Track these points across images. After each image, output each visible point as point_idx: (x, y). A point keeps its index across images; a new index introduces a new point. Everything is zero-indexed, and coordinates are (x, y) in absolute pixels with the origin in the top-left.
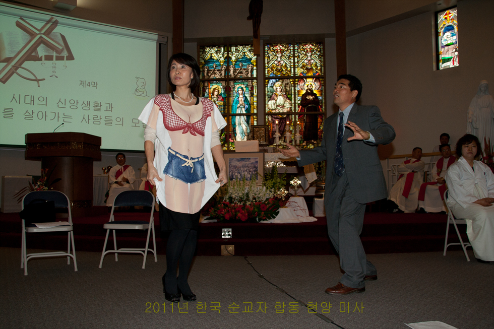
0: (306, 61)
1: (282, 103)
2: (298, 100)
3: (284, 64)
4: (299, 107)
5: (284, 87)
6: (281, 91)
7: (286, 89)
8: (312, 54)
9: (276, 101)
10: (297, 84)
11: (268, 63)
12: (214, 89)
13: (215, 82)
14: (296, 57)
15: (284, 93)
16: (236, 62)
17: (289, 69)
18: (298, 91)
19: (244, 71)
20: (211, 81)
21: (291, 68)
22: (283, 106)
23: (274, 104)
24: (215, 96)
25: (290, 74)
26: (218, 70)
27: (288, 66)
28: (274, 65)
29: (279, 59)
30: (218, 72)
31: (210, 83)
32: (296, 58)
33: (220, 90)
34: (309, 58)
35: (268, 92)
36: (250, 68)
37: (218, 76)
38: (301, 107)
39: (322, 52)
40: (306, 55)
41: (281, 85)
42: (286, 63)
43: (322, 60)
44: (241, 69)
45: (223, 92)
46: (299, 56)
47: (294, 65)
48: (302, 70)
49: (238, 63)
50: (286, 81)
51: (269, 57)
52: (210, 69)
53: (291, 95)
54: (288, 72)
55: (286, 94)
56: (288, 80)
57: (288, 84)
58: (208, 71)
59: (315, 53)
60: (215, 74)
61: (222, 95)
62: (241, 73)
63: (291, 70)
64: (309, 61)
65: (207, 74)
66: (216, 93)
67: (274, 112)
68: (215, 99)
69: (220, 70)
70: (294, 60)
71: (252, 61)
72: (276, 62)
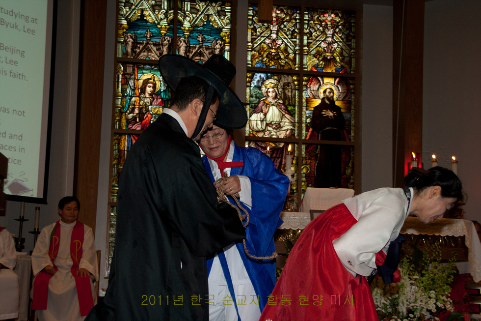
0: (323, 45)
1: (277, 119)
2: (307, 118)
3: (282, 47)
4: (307, 130)
5: (280, 90)
6: (275, 97)
7: (284, 93)
8: (334, 32)
9: (265, 115)
10: (306, 86)
11: (253, 40)
12: (146, 82)
13: (148, 66)
14: (306, 34)
15: (281, 102)
16: (191, 32)
17: (291, 56)
18: (308, 100)
19: (207, 52)
20: (140, 65)
21: (295, 54)
22: (278, 127)
23: (262, 121)
24: (147, 95)
25: (293, 67)
26: (155, 45)
27: (291, 51)
28: (265, 46)
29: (274, 36)
30: (155, 49)
31: (139, 68)
32: (305, 37)
33: (158, 84)
34: (330, 39)
35: (251, 96)
36: (218, 46)
37: (154, 56)
38: (311, 130)
39: (353, 29)
40: (323, 32)
41: (276, 86)
42: (286, 45)
43: (353, 45)
44: (200, 47)
45: (163, 88)
46: (310, 34)
47: (301, 50)
48: (315, 61)
49: (195, 34)
50: (285, 79)
51: (255, 29)
52: (139, 40)
53: (294, 106)
54: (290, 63)
55: (284, 104)
56: (290, 77)
57: (288, 84)
58: (135, 44)
59: (340, 30)
60: (149, 50)
61: (162, 94)
62: (201, 54)
63: (295, 58)
64: (329, 44)
65: (132, 49)
66: (149, 90)
67: (260, 135)
68: (147, 100)
69: (159, 45)
70: (301, 40)
71: (222, 34)
72: (267, 41)
